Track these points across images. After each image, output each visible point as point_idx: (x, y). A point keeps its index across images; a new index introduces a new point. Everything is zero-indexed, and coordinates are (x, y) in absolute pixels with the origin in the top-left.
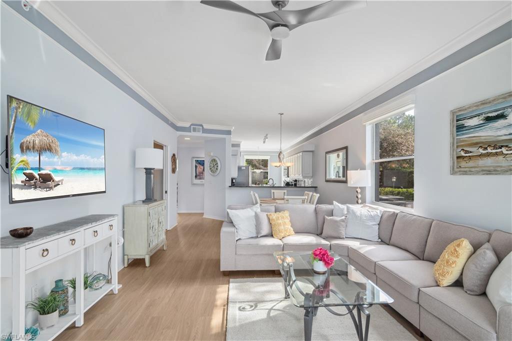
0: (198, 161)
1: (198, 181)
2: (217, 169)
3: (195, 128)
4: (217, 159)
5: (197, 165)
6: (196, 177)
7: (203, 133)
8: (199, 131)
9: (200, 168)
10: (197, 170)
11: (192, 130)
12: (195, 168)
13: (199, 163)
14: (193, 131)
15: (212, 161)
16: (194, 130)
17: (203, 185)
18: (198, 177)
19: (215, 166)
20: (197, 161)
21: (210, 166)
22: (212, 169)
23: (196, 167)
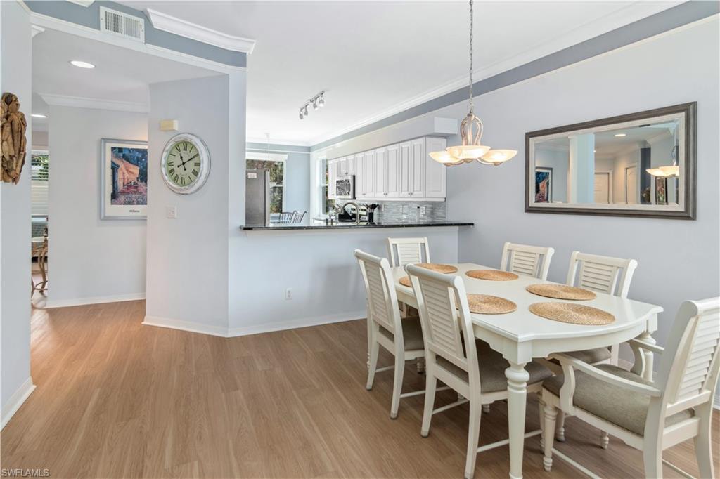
0: (120, 150)
1: (123, 210)
2: (195, 173)
3: (119, 18)
4: (195, 140)
5: (118, 162)
6: (114, 196)
7: (147, 41)
8: (133, 33)
9: (129, 173)
10: (119, 176)
11: (103, 23)
12: (109, 172)
13: (126, 158)
14: (108, 27)
15: (177, 147)
16: (113, 24)
17: (144, 219)
18: (122, 198)
19: (190, 166)
20: (118, 152)
21: (169, 164)
22: (179, 171)
23: (114, 168)
